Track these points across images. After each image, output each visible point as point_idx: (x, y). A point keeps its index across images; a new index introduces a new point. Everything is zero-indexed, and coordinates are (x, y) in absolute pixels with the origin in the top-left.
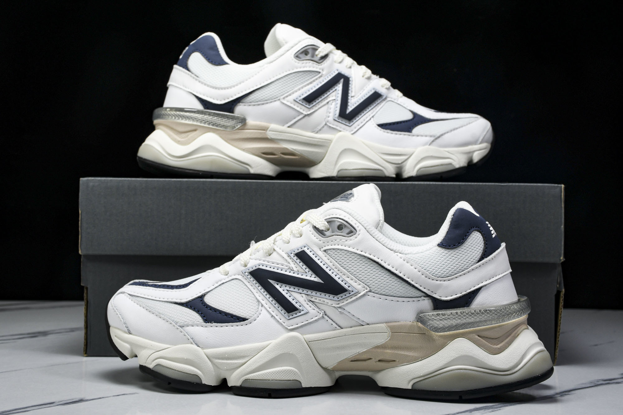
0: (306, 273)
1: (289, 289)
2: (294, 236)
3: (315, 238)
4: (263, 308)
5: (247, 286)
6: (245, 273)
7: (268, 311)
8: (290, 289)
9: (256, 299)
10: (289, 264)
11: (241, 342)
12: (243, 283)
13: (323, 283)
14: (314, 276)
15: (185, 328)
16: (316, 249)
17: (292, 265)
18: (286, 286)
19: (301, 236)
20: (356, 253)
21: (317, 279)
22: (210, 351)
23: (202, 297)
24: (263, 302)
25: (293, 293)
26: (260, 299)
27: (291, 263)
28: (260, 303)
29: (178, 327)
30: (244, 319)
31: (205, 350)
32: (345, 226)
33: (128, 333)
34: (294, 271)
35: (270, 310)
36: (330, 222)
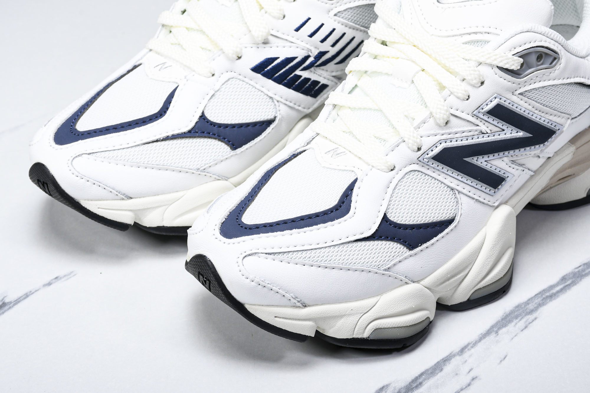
0: (503, 130)
1: (487, 159)
2: (474, 86)
3: (507, 80)
4: (462, 195)
5: (428, 175)
6: (423, 160)
7: (469, 197)
8: (490, 159)
9: (448, 187)
10: (478, 128)
11: (455, 250)
12: (422, 172)
13: (532, 135)
14: (515, 130)
15: (392, 270)
16: (509, 95)
17: (483, 127)
18: (483, 157)
19: (482, 83)
20: (563, 84)
21: (521, 134)
22: (427, 281)
23: (385, 218)
24: (459, 188)
25: (493, 162)
26: (452, 185)
27: (480, 124)
28: (456, 191)
29: (383, 272)
30: (449, 222)
31: (422, 282)
32: (547, 54)
33: (303, 307)
34: (487, 133)
35: (470, 194)
36: (524, 55)
